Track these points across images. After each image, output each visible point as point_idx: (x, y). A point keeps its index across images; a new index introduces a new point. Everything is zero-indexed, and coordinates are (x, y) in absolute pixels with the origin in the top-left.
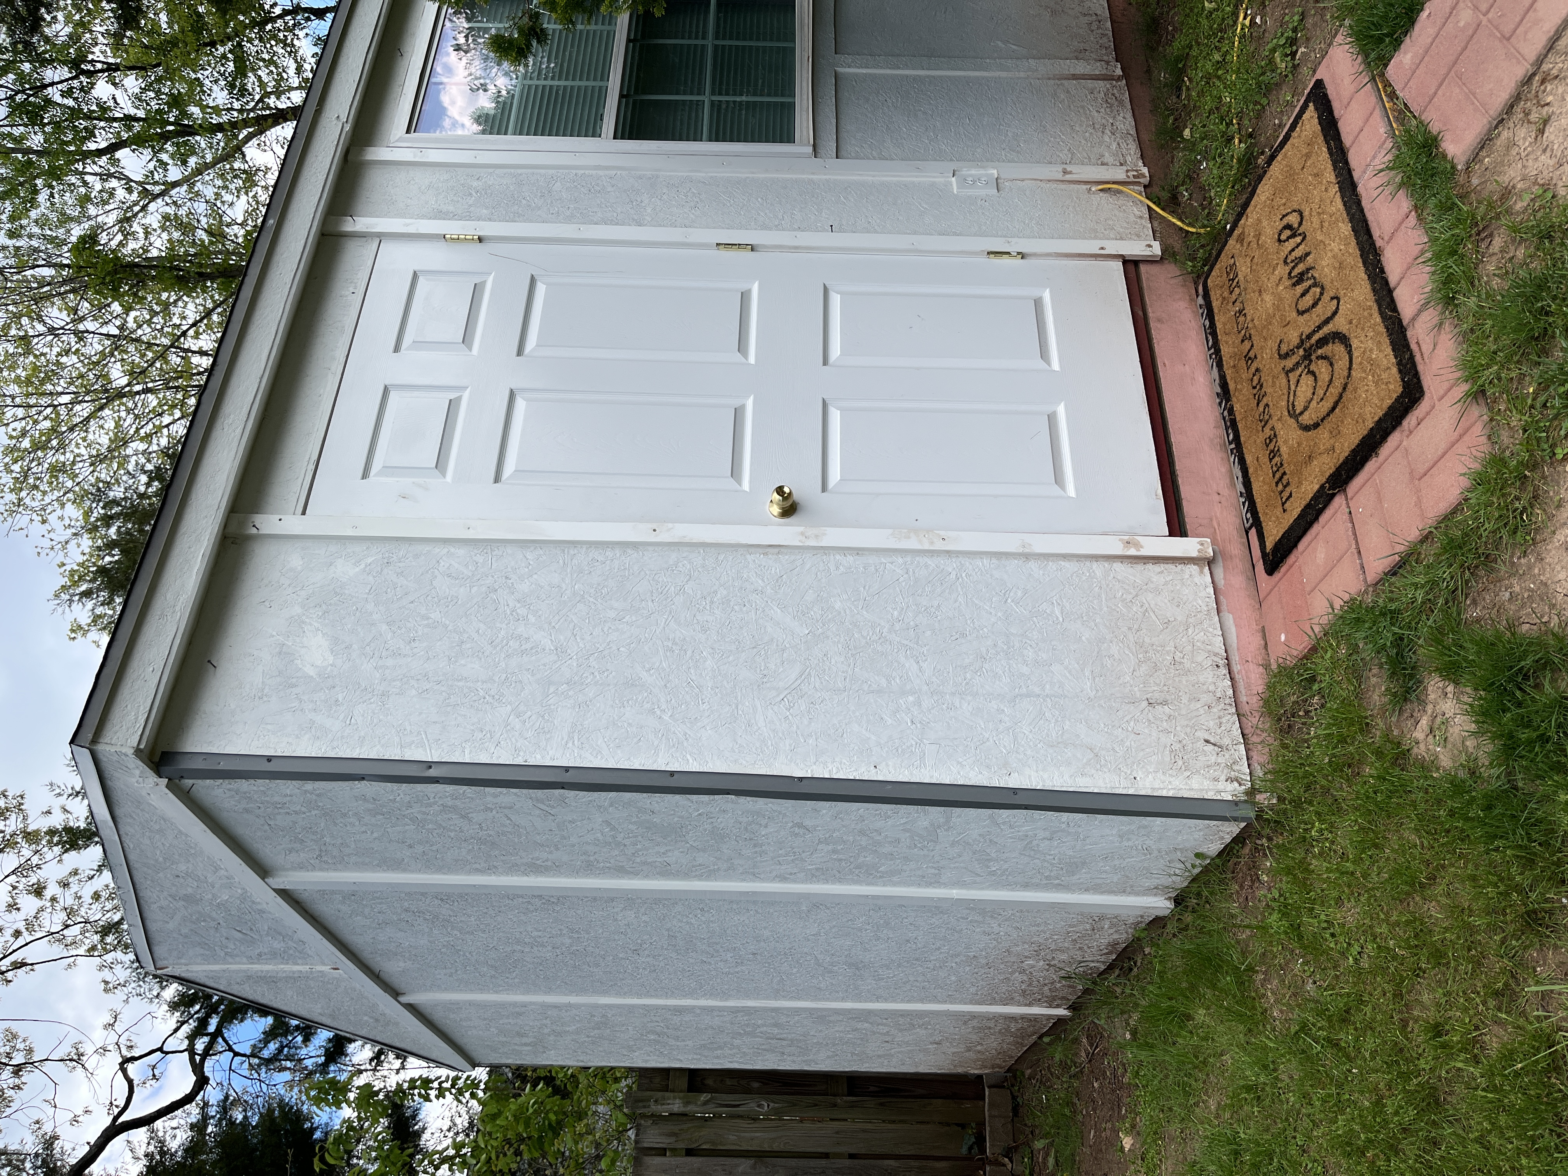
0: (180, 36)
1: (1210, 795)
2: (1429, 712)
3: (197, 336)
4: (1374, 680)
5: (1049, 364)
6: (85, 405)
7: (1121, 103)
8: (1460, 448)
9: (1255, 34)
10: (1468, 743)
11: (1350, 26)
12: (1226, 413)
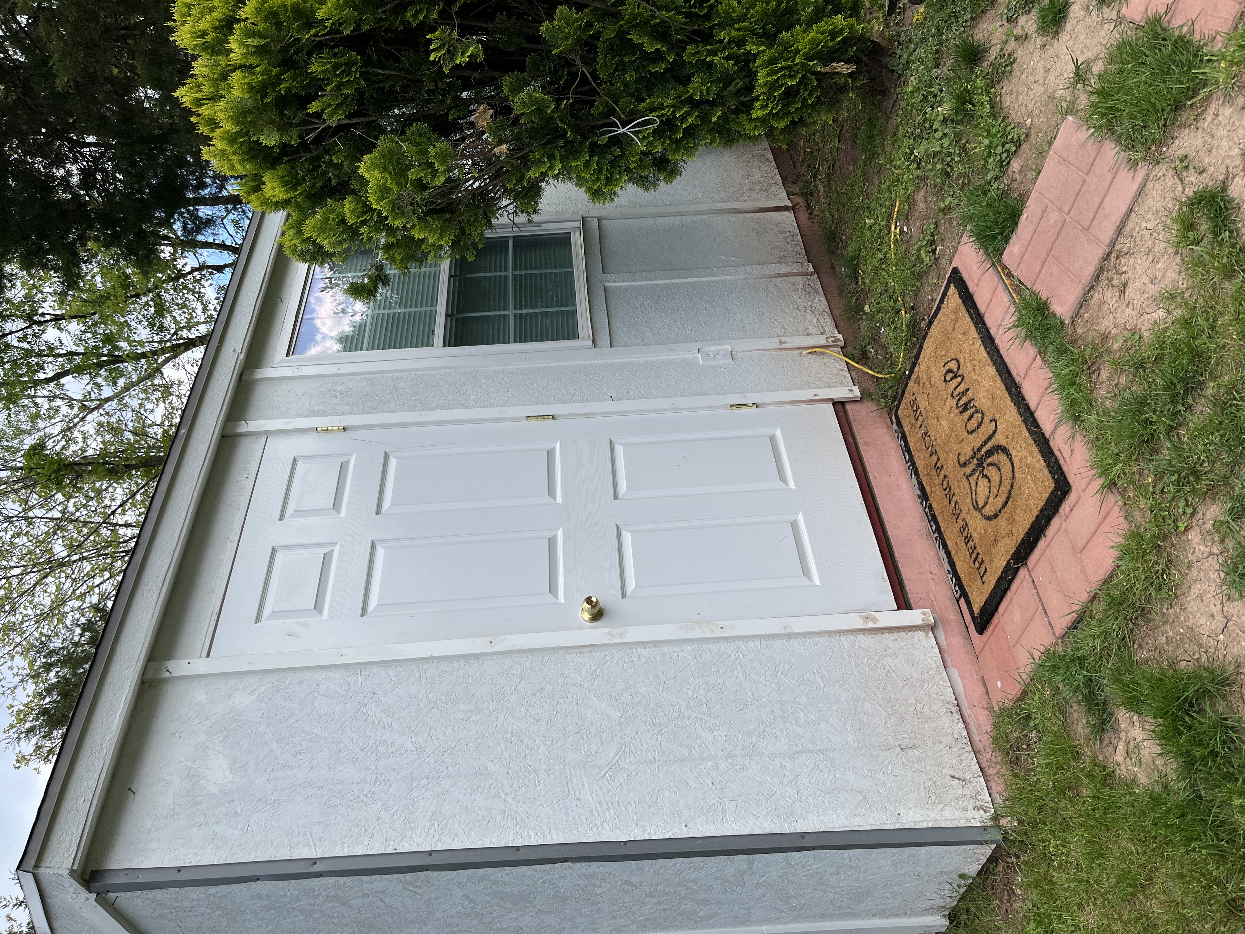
0: (112, 291)
1: (962, 824)
2: (1123, 738)
3: (124, 512)
4: (1075, 715)
5: (787, 484)
6: (32, 575)
7: (816, 290)
8: (1106, 527)
9: (904, 239)
10: (1157, 762)
11: (972, 231)
12: (927, 510)
